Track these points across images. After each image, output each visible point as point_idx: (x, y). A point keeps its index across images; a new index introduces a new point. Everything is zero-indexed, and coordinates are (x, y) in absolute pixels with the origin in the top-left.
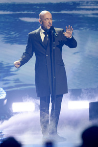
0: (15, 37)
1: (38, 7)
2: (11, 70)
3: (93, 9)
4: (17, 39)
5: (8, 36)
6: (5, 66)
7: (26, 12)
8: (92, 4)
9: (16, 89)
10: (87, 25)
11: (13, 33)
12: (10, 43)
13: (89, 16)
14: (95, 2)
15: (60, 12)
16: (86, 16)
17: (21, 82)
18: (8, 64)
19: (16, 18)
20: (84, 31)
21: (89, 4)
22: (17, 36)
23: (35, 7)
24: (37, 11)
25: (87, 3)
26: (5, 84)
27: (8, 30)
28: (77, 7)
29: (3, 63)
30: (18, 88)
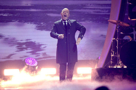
0: (44, 26)
1: (59, 7)
2: (41, 47)
3: (94, 9)
4: (45, 27)
5: (39, 25)
6: (37, 44)
7: (51, 10)
8: (93, 6)
9: (43, 59)
10: (91, 19)
11: (42, 23)
12: (40, 30)
13: (91, 13)
14: (95, 4)
15: (72, 11)
16: (89, 13)
17: (47, 55)
18: (39, 43)
19: (45, 14)
20: (88, 22)
21: (91, 5)
22: (45, 25)
23: (57, 7)
24: (58, 9)
25: (91, 4)
26: (37, 56)
27: (38, 21)
28: (84, 7)
29: (35, 42)
30: (45, 59)
